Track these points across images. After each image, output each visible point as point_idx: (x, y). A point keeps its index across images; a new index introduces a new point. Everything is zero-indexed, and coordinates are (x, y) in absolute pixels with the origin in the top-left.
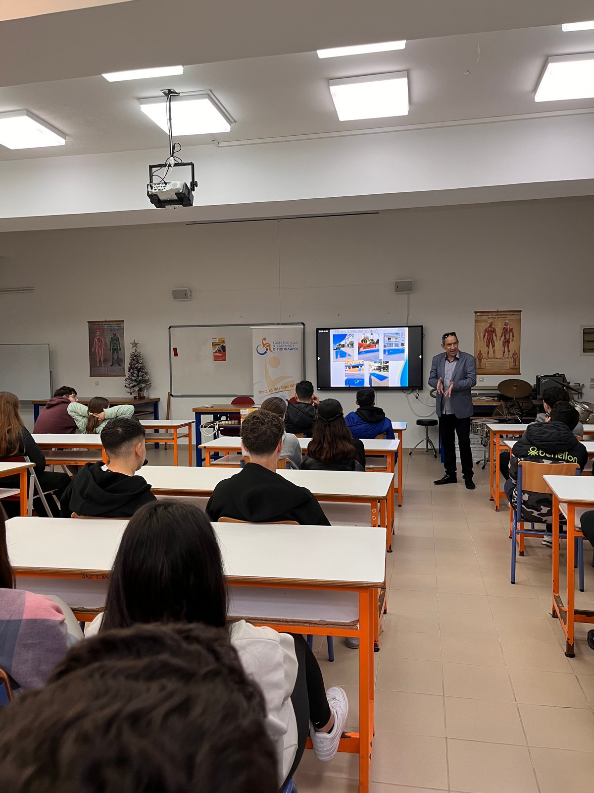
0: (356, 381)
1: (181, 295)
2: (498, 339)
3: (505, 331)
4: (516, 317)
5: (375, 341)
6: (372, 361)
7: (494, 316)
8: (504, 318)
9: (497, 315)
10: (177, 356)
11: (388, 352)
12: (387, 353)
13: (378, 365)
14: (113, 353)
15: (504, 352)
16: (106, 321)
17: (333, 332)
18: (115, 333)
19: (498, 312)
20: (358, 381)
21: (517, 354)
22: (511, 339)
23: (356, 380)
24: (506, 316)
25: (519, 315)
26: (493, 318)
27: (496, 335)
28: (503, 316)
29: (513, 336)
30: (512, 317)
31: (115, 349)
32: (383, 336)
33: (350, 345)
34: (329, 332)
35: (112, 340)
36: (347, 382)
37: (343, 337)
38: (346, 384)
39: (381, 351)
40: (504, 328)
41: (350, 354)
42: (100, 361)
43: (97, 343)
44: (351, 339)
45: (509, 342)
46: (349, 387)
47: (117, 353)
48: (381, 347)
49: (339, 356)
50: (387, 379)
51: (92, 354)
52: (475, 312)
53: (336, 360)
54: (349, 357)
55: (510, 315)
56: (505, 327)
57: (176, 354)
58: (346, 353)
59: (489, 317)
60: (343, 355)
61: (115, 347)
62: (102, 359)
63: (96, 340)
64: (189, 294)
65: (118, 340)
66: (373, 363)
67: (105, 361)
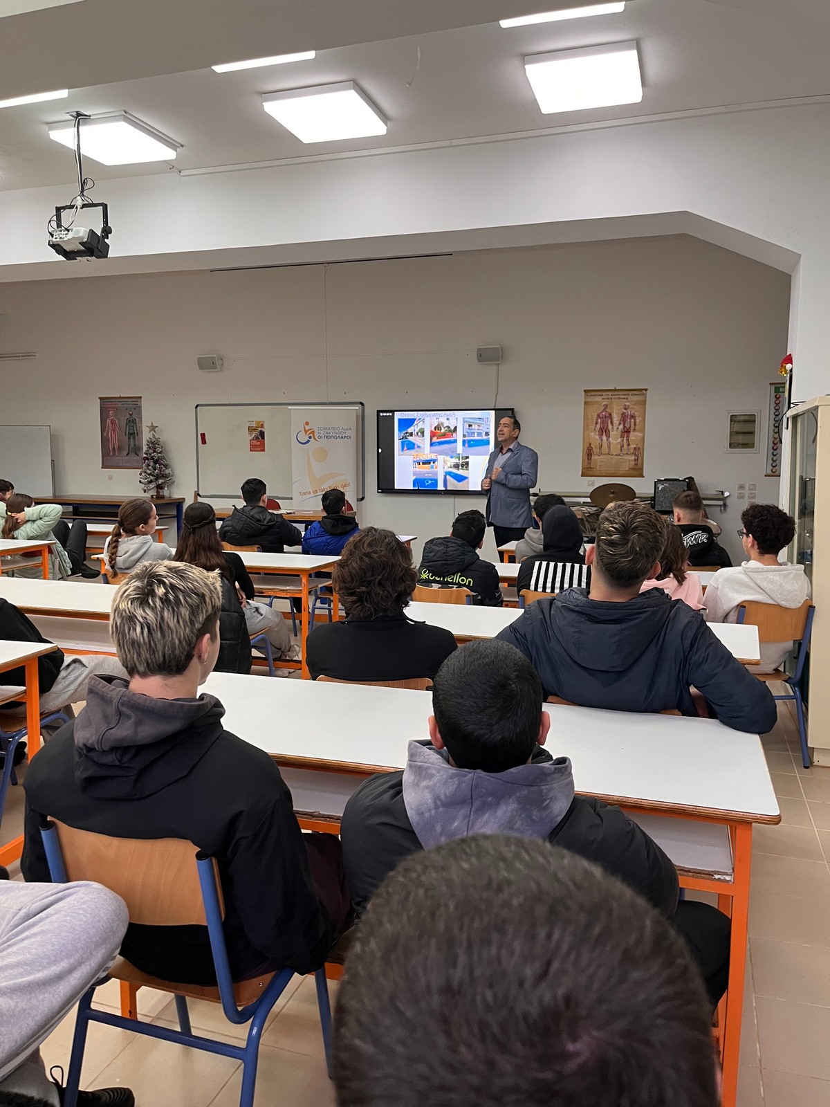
0: (427, 482)
1: (209, 364)
2: (615, 428)
3: (624, 417)
4: (641, 398)
5: (452, 428)
6: (447, 455)
7: (610, 397)
8: (624, 399)
9: (614, 395)
10: (205, 443)
11: (468, 443)
12: (466, 445)
13: (454, 461)
14: (129, 438)
15: (622, 446)
16: (120, 398)
17: (398, 415)
18: (131, 413)
19: (615, 390)
20: (430, 482)
21: (639, 448)
22: (632, 429)
23: (427, 480)
24: (626, 397)
25: (643, 395)
26: (608, 399)
27: (612, 423)
28: (622, 397)
29: (635, 425)
30: (636, 398)
31: (132, 434)
32: (462, 422)
33: (419, 434)
34: (393, 415)
35: (129, 421)
36: (415, 482)
37: (411, 422)
38: (414, 486)
39: (460, 443)
40: (623, 414)
41: (420, 444)
42: (114, 448)
43: (110, 426)
44: (421, 425)
45: (629, 432)
46: (419, 489)
47: (134, 438)
48: (459, 436)
49: (405, 448)
50: (467, 480)
51: (104, 441)
52: (586, 391)
53: (402, 453)
54: (418, 449)
55: (632, 395)
56: (625, 411)
57: (204, 442)
58: (414, 444)
59: (603, 397)
60: (411, 446)
61: (132, 431)
62: (116, 447)
63: (108, 421)
64: (218, 362)
65: (134, 421)
66: (448, 458)
67: (119, 448)
